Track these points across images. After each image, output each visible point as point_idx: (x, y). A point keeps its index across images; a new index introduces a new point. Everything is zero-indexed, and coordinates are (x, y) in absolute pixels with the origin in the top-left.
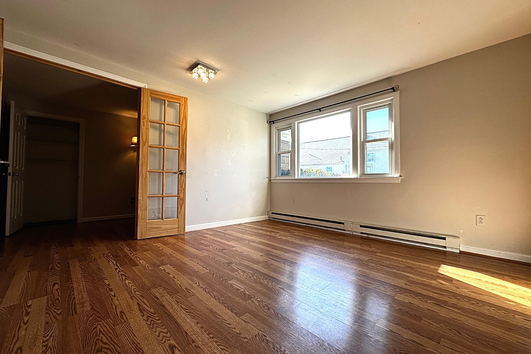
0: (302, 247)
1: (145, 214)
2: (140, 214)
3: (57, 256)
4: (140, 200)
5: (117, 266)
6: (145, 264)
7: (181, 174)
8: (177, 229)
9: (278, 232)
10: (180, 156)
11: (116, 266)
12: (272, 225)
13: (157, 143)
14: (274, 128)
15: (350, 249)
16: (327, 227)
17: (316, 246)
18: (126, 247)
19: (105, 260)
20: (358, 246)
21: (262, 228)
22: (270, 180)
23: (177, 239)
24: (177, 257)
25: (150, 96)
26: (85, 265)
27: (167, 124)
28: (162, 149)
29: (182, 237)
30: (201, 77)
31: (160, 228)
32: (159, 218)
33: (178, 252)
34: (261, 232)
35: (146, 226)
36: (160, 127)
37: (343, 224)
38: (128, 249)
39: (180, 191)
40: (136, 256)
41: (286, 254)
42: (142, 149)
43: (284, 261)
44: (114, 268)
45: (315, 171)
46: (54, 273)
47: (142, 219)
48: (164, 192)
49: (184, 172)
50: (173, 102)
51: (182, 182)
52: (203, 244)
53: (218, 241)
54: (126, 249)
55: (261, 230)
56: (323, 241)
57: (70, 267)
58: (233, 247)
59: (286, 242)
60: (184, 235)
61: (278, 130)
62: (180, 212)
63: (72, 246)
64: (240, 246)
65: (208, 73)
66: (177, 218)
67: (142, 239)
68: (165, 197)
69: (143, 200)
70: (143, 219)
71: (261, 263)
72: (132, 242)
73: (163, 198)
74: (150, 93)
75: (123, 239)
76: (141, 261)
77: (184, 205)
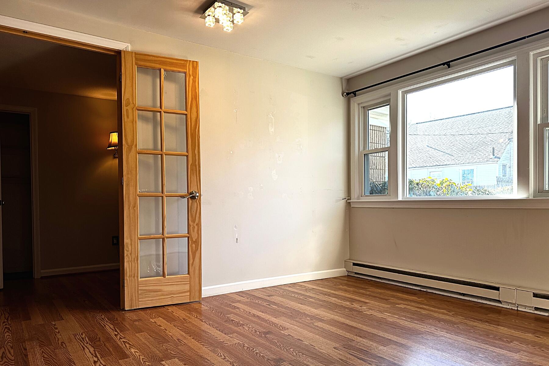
0: (412, 333)
1: (136, 268)
2: (127, 268)
3: (9, 335)
4: (127, 243)
5: (96, 356)
6: (139, 356)
7: (193, 198)
8: (188, 294)
9: (367, 301)
10: (189, 167)
11: (94, 357)
12: (355, 287)
13: (151, 146)
14: (356, 105)
15: (511, 342)
16: (464, 295)
17: (442, 333)
18: (108, 323)
19: (78, 346)
20: (530, 336)
21: (336, 293)
22: (348, 204)
23: (190, 311)
24: (190, 344)
25: (136, 64)
26: (49, 354)
27: (165, 112)
28: (160, 156)
29: (196, 306)
30: (220, 23)
31: (160, 291)
32: (158, 275)
33: (190, 336)
34: (333, 300)
35: (138, 288)
36: (155, 117)
37: (497, 289)
38: (112, 326)
39: (191, 228)
40: (125, 340)
41: (381, 348)
42: (127, 158)
43: (378, 360)
44: (92, 360)
45: (439, 183)
46: (6, 363)
47: (130, 276)
48: (166, 229)
49: (198, 194)
50: (173, 71)
51: (195, 211)
52: (232, 320)
53: (258, 316)
54: (109, 328)
55: (334, 296)
56: (456, 324)
57: (28, 356)
58: (284, 328)
59: (380, 323)
60: (199, 303)
61: (364, 107)
62: (193, 262)
63: (30, 319)
64: (296, 327)
65: (232, 15)
66: (188, 274)
67: (132, 310)
68: (167, 238)
69: (131, 244)
70: (133, 276)
71: (335, 363)
72: (115, 314)
73: (163, 239)
74: (136, 59)
75: (103, 309)
76: (133, 350)
77: (199, 252)
